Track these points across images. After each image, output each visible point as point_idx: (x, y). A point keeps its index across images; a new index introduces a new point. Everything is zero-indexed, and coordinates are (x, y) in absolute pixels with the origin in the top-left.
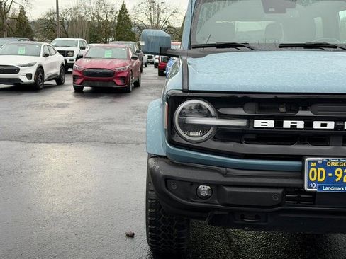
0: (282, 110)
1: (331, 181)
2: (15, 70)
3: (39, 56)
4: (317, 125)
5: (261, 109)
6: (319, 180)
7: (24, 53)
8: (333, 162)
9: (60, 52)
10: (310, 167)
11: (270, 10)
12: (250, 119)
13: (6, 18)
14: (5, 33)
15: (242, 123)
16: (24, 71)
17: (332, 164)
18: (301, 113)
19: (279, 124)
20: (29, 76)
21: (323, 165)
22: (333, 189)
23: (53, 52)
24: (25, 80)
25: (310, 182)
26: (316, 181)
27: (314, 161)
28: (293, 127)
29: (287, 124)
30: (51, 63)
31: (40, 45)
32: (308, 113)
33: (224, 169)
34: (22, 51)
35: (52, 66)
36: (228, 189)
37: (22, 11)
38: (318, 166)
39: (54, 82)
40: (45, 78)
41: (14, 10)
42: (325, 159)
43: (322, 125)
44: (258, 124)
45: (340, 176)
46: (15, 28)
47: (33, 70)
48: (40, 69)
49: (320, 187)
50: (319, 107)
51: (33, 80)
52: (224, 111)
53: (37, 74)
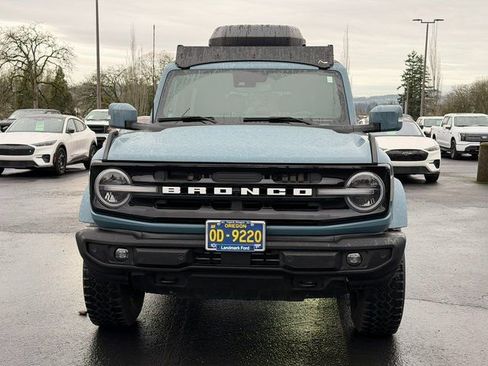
0: (191, 178)
1: (228, 241)
2: (29, 151)
3: (62, 132)
4: (217, 191)
5: (170, 177)
6: (218, 240)
7: (42, 129)
8: (230, 224)
9: (91, 127)
10: (210, 229)
11: (241, 84)
12: (160, 185)
13: (38, 83)
14: (35, 103)
15: (153, 189)
16: (40, 152)
17: (229, 226)
18: (203, 180)
19: (184, 190)
20: (46, 157)
21: (222, 226)
22: (230, 248)
23: (81, 127)
24: (41, 163)
25: (210, 242)
26: (216, 242)
27: (213, 224)
28: (197, 193)
29: (191, 190)
30: (77, 142)
31: (64, 119)
32: (209, 181)
33: (139, 233)
34: (40, 126)
35: (79, 145)
36: (139, 250)
37: (60, 73)
38: (217, 228)
39: (81, 166)
40: (69, 160)
41: (49, 72)
42: (223, 222)
43: (222, 191)
44: (166, 190)
45: (236, 237)
46: (49, 96)
47: (51, 151)
48: (62, 148)
49: (218, 247)
50: (219, 175)
51: (51, 163)
52: (137, 178)
53: (56, 155)
